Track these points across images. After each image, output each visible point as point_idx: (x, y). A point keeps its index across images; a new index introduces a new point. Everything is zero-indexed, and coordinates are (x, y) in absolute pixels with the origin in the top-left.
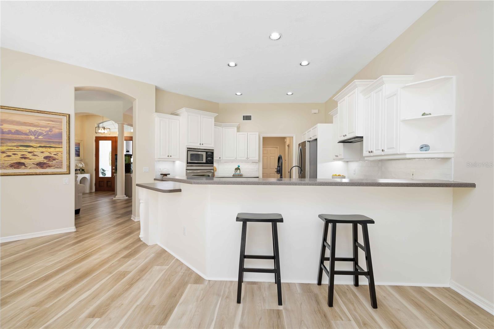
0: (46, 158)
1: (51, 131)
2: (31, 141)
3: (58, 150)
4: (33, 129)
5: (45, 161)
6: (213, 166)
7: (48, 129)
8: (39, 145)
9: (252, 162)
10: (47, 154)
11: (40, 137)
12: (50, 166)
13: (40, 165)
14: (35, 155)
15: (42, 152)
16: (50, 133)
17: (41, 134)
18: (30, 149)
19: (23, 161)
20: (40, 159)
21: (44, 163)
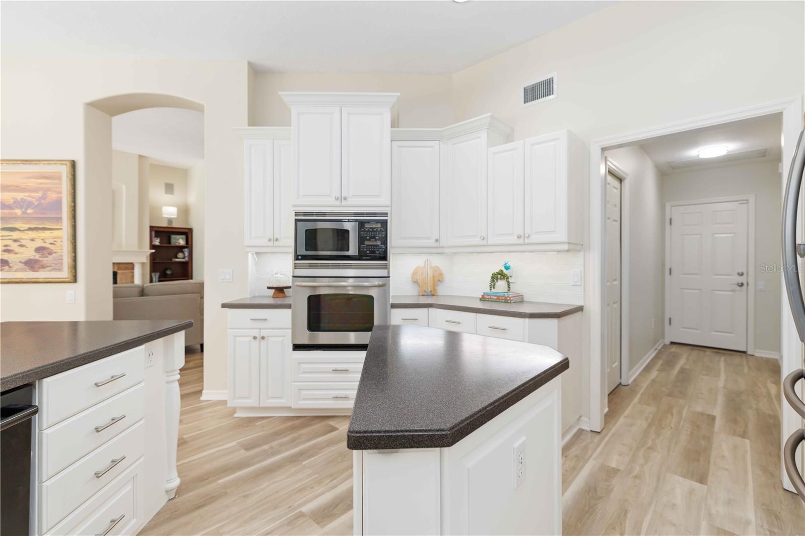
0: (39, 250)
1: (44, 197)
2: (16, 218)
3: (56, 233)
4: (20, 196)
5: (37, 256)
6: (386, 267)
7: (40, 194)
8: (27, 226)
9: (559, 251)
10: (39, 243)
11: (29, 211)
12: (43, 267)
13: (31, 264)
14: (22, 246)
15: (32, 240)
16: (43, 201)
17: (30, 205)
18: (15, 235)
19: (6, 256)
20: (30, 253)
21: (36, 261)
